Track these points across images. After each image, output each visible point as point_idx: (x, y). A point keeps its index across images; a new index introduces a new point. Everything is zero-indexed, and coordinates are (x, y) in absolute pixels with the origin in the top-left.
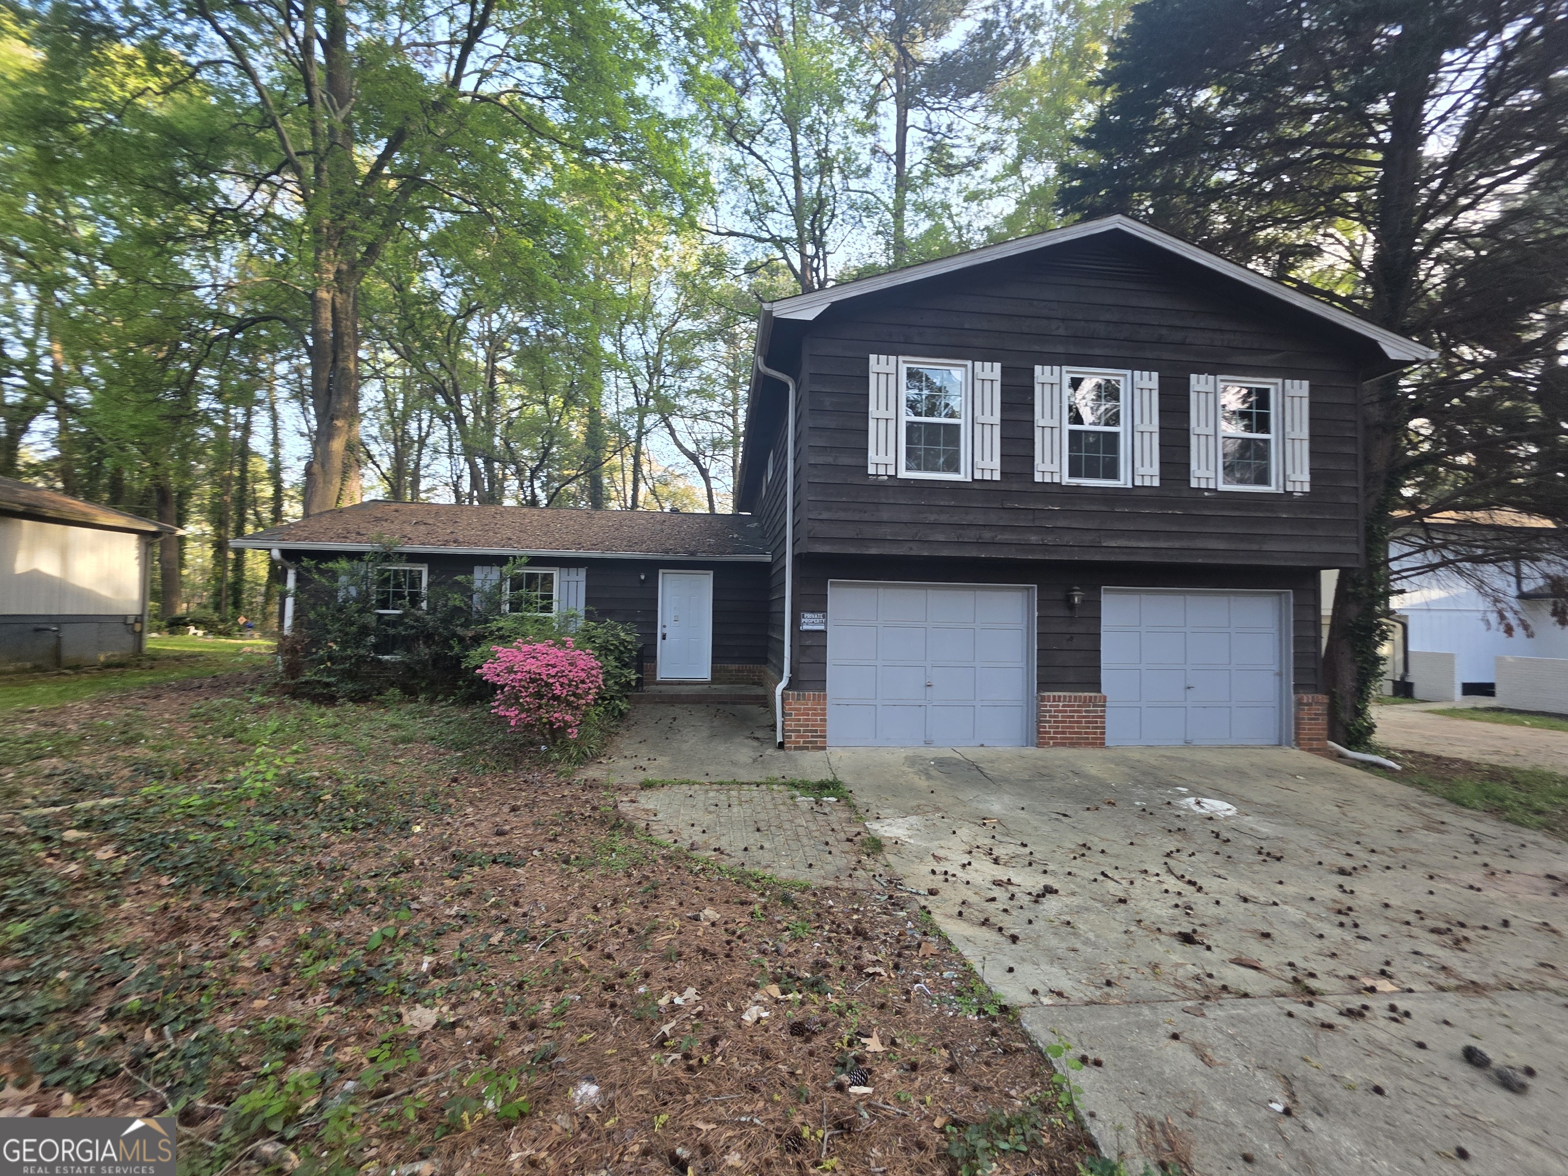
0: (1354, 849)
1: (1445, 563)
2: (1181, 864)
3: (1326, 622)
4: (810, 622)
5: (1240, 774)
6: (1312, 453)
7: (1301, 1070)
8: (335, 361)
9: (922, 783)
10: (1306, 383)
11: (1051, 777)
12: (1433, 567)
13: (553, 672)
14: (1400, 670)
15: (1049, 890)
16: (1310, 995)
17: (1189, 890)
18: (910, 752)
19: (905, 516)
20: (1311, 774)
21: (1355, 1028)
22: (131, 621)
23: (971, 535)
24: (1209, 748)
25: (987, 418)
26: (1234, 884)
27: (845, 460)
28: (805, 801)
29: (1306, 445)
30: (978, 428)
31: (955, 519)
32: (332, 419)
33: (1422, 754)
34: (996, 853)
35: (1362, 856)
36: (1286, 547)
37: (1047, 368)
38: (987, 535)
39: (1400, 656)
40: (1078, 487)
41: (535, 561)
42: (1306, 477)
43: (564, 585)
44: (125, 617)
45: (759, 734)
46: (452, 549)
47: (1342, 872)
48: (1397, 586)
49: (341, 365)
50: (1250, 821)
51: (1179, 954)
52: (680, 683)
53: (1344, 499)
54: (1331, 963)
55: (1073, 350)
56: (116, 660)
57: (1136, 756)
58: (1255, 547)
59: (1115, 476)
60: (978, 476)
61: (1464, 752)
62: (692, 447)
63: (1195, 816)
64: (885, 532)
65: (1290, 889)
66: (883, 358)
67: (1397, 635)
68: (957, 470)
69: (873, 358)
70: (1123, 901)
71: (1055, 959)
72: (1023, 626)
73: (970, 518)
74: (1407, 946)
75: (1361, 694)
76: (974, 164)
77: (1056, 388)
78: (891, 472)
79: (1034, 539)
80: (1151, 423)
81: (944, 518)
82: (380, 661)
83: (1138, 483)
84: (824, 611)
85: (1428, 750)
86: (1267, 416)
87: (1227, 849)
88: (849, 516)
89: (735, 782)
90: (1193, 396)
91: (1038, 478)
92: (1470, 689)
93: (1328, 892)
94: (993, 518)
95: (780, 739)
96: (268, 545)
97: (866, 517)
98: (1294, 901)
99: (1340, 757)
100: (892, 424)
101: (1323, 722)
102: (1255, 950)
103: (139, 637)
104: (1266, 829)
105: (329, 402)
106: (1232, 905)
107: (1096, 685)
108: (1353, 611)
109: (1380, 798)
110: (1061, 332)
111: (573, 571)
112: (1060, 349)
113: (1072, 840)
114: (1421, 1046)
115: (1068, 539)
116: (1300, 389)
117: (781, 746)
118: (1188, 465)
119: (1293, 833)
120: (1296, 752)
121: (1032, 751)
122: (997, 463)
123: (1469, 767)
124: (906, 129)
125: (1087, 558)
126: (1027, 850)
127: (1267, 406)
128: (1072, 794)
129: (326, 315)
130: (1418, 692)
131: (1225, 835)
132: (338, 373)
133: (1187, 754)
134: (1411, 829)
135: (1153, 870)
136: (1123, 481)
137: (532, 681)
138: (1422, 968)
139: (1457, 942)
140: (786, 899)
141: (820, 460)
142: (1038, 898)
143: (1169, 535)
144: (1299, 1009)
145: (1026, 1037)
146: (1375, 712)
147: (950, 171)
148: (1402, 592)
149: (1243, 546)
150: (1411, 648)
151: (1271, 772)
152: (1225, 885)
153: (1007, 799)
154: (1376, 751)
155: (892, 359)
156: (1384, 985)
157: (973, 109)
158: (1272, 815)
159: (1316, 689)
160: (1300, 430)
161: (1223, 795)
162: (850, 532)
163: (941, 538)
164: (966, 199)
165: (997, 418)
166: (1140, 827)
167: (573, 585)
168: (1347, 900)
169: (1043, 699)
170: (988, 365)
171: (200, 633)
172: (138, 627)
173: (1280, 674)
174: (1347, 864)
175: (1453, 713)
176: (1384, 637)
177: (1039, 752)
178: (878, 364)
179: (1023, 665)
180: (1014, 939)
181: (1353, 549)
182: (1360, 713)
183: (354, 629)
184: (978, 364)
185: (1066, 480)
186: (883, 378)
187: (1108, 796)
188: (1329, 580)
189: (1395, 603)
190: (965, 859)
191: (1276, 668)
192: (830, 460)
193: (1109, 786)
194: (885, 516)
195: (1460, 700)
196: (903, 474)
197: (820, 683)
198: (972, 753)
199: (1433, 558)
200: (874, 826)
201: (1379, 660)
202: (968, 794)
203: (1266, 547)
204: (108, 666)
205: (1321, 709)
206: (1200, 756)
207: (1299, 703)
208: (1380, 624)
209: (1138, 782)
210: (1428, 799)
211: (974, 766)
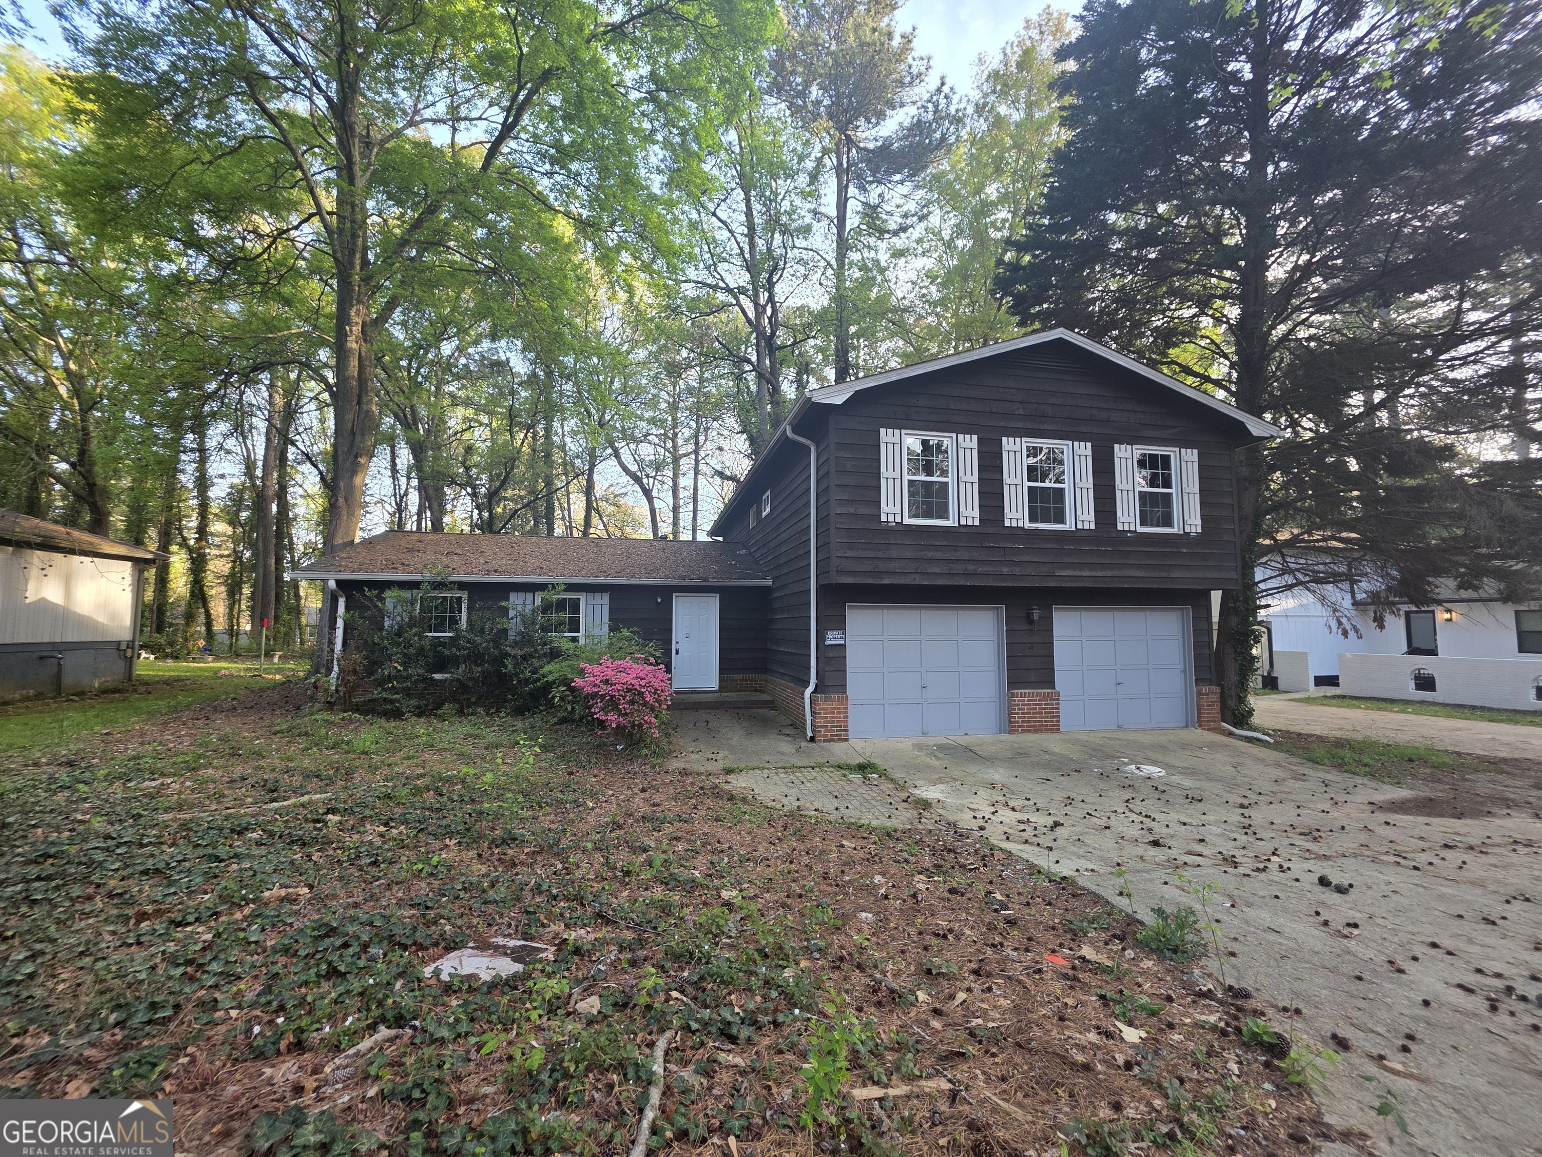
0: (1248, 793)
1: (1299, 583)
2: (1137, 806)
3: (1215, 627)
4: (833, 638)
5: (1162, 748)
6: (1202, 503)
7: (1236, 892)
8: (359, 403)
9: (935, 763)
10: (1195, 451)
11: (1027, 755)
12: (1289, 587)
13: (643, 683)
14: (1267, 666)
15: (1057, 824)
16: (1235, 865)
17: (1146, 820)
18: (915, 741)
19: (909, 554)
20: (1212, 746)
21: (1262, 876)
22: (123, 647)
23: (959, 568)
24: (1136, 731)
25: (969, 478)
26: (1174, 817)
27: (863, 510)
28: (856, 777)
29: (1198, 497)
30: (962, 485)
31: (947, 555)
32: (356, 457)
33: (1288, 732)
34: (1011, 804)
35: (1253, 797)
36: (1188, 575)
37: (1011, 439)
38: (971, 568)
39: (1266, 655)
40: (1037, 530)
41: (571, 587)
42: (1199, 522)
43: (590, 608)
44: (119, 643)
45: (786, 731)
46: (494, 578)
47: (1242, 806)
48: (1263, 602)
49: (365, 407)
50: (1176, 779)
51: (1152, 851)
52: (693, 692)
53: (1226, 538)
54: (1243, 852)
55: (1029, 425)
56: (110, 685)
57: (1084, 737)
58: (1164, 575)
59: (1062, 521)
60: (963, 522)
61: (1317, 730)
62: (634, 468)
63: (1138, 777)
64: (895, 566)
65: (1210, 818)
66: (890, 431)
67: (1264, 639)
68: (947, 518)
69: (883, 431)
70: (1107, 828)
71: (1080, 857)
72: (995, 638)
73: (958, 555)
74: (1287, 842)
75: (1242, 685)
76: (903, 229)
77: (1018, 455)
78: (898, 520)
79: (1005, 570)
80: (1088, 482)
81: (938, 555)
82: (432, 679)
83: (1080, 526)
84: (843, 629)
85: (1292, 729)
86: (1170, 475)
87: (1164, 797)
88: (868, 554)
89: (794, 767)
90: (1117, 461)
91: (1007, 523)
92: (1320, 681)
93: (1235, 817)
94: (975, 555)
95: (810, 734)
96: (325, 576)
97: (880, 554)
98: (1216, 823)
99: (1231, 734)
100: (898, 482)
101: (1217, 707)
102: (1198, 848)
103: (129, 662)
104: (1187, 783)
105: (353, 441)
106: (1176, 828)
107: (1051, 684)
108: (1234, 621)
109: (1262, 761)
110: (1021, 412)
111: (598, 595)
112: (1020, 425)
113: (1059, 796)
114: (1297, 880)
115: (1030, 570)
116: (1191, 456)
117: (812, 739)
118: (1115, 513)
119: (1206, 785)
120: (1199, 731)
121: (1005, 737)
122: (976, 512)
123: (1321, 739)
124: (847, 199)
125: (1045, 584)
126: (1031, 802)
127: (1169, 468)
128: (1046, 766)
129: (354, 363)
130: (1281, 685)
131: (1161, 788)
132: (362, 415)
133: (1120, 735)
134: (1284, 780)
135: (1120, 810)
136: (1069, 525)
137: (629, 690)
138: (1296, 851)
139: (1315, 839)
140: (889, 835)
141: (844, 510)
142: (1052, 828)
143: (1103, 566)
144: (1229, 870)
145: (1084, 889)
146: (1253, 701)
147: (881, 232)
148: (1268, 606)
149: (1156, 574)
150: (1275, 648)
151: (1184, 746)
152: (1169, 817)
153: (1001, 771)
154: (1255, 730)
155: (897, 432)
156: (1274, 858)
157: (902, 182)
158: (1192, 774)
159: (1210, 682)
160: (1193, 485)
161: (1154, 763)
162: (867, 567)
163: (937, 570)
164: (894, 256)
165: (975, 478)
166: (1102, 786)
167: (598, 608)
168: (1247, 822)
169: (1013, 695)
170: (968, 437)
171: (152, 657)
172: (129, 653)
173: (1184, 672)
174: (1246, 802)
175: (1308, 701)
176: (1257, 641)
177: (1012, 737)
178: (887, 436)
179: (995, 668)
180: (1050, 849)
181: (1233, 575)
182: (1242, 700)
183: (412, 651)
184: (961, 436)
185: (1028, 525)
186: (890, 446)
187: (1074, 766)
188: (1216, 597)
189: (1262, 614)
190: (993, 809)
191: (1181, 667)
192: (852, 510)
193: (1072, 760)
194: (894, 553)
195: (1314, 691)
196: (907, 521)
197: (842, 687)
198: (963, 740)
199: (1290, 580)
200: (917, 792)
201: (1253, 659)
202: (973, 769)
203: (1173, 575)
204: (105, 692)
205: (1215, 698)
206: (1131, 736)
207: (1200, 693)
208: (1253, 631)
209: (1091, 757)
210: (1294, 760)
211: (967, 749)
